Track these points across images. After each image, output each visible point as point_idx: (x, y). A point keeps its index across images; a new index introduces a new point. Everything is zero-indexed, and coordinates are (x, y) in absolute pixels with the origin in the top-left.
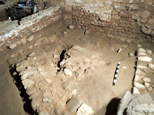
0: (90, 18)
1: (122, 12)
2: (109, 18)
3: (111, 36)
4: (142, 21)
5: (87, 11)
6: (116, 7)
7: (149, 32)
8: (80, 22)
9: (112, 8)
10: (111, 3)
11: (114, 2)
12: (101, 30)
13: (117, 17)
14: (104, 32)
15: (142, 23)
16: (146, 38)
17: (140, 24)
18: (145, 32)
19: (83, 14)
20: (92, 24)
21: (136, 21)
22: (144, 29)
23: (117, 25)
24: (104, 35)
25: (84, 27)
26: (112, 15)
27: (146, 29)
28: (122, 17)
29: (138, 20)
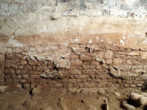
0: (38, 69)
1: (83, 55)
2: (68, 63)
3: (75, 89)
4: (108, 63)
5: (33, 59)
6: (74, 49)
7: (119, 74)
8: (19, 76)
9: (69, 51)
10: (67, 45)
11: (71, 43)
12: (58, 85)
13: (78, 62)
14: (63, 87)
15: (109, 65)
16: (117, 83)
17: (107, 67)
18: (116, 75)
19: (26, 63)
20: (43, 77)
21: (101, 63)
22: (113, 71)
23: (80, 72)
24: (64, 91)
25: (27, 85)
26: (70, 60)
27: (115, 70)
28: (83, 61)
29: (104, 61)
